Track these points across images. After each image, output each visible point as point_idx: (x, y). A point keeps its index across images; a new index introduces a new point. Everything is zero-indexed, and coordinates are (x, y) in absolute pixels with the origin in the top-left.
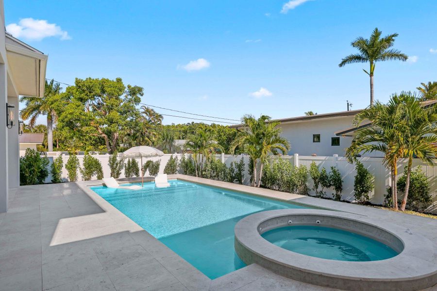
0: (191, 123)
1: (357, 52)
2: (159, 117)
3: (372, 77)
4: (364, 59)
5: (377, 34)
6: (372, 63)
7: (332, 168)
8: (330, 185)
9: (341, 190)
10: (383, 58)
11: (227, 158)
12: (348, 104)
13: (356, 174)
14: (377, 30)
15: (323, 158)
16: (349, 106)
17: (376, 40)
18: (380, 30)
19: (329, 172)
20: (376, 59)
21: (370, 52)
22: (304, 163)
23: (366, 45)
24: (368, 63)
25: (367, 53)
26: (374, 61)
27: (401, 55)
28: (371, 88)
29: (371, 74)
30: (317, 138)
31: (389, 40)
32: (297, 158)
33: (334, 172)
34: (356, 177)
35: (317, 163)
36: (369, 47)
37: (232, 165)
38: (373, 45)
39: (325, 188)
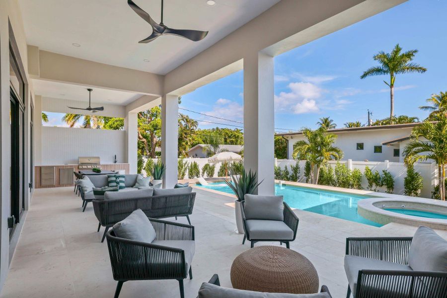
0: (215, 128)
1: (378, 64)
2: (194, 123)
3: (392, 89)
4: (384, 72)
5: (398, 49)
6: (392, 75)
7: (384, 171)
8: (383, 185)
9: (393, 188)
10: (403, 70)
11: (280, 163)
12: (369, 112)
13: (406, 176)
14: (398, 46)
15: (375, 163)
16: (370, 115)
17: (396, 54)
18: (400, 46)
19: (381, 174)
20: (396, 72)
21: (391, 65)
22: (358, 167)
23: (387, 59)
24: (389, 75)
25: (388, 66)
26: (394, 74)
27: (420, 68)
28: (391, 98)
29: (391, 86)
30: (360, 146)
31: (409, 55)
32: (351, 163)
33: (386, 174)
34: (406, 178)
35: (370, 167)
36: (390, 60)
37: (286, 168)
38: (394, 58)
39: (378, 187)
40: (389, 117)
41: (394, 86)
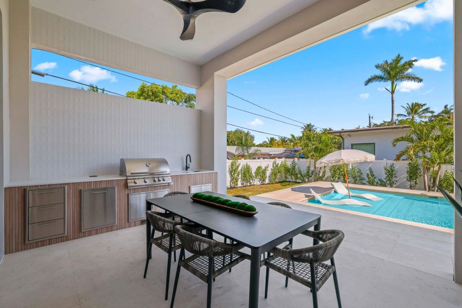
1: (379, 73)
3: (394, 95)
4: (385, 79)
5: (398, 59)
6: (393, 83)
12: (370, 116)
14: (399, 55)
16: (371, 119)
17: (397, 63)
18: (401, 55)
20: (397, 80)
21: (392, 73)
24: (389, 83)
26: (395, 82)
27: (416, 78)
28: (393, 103)
29: (393, 92)
31: (409, 64)
40: (390, 120)
41: (395, 92)
